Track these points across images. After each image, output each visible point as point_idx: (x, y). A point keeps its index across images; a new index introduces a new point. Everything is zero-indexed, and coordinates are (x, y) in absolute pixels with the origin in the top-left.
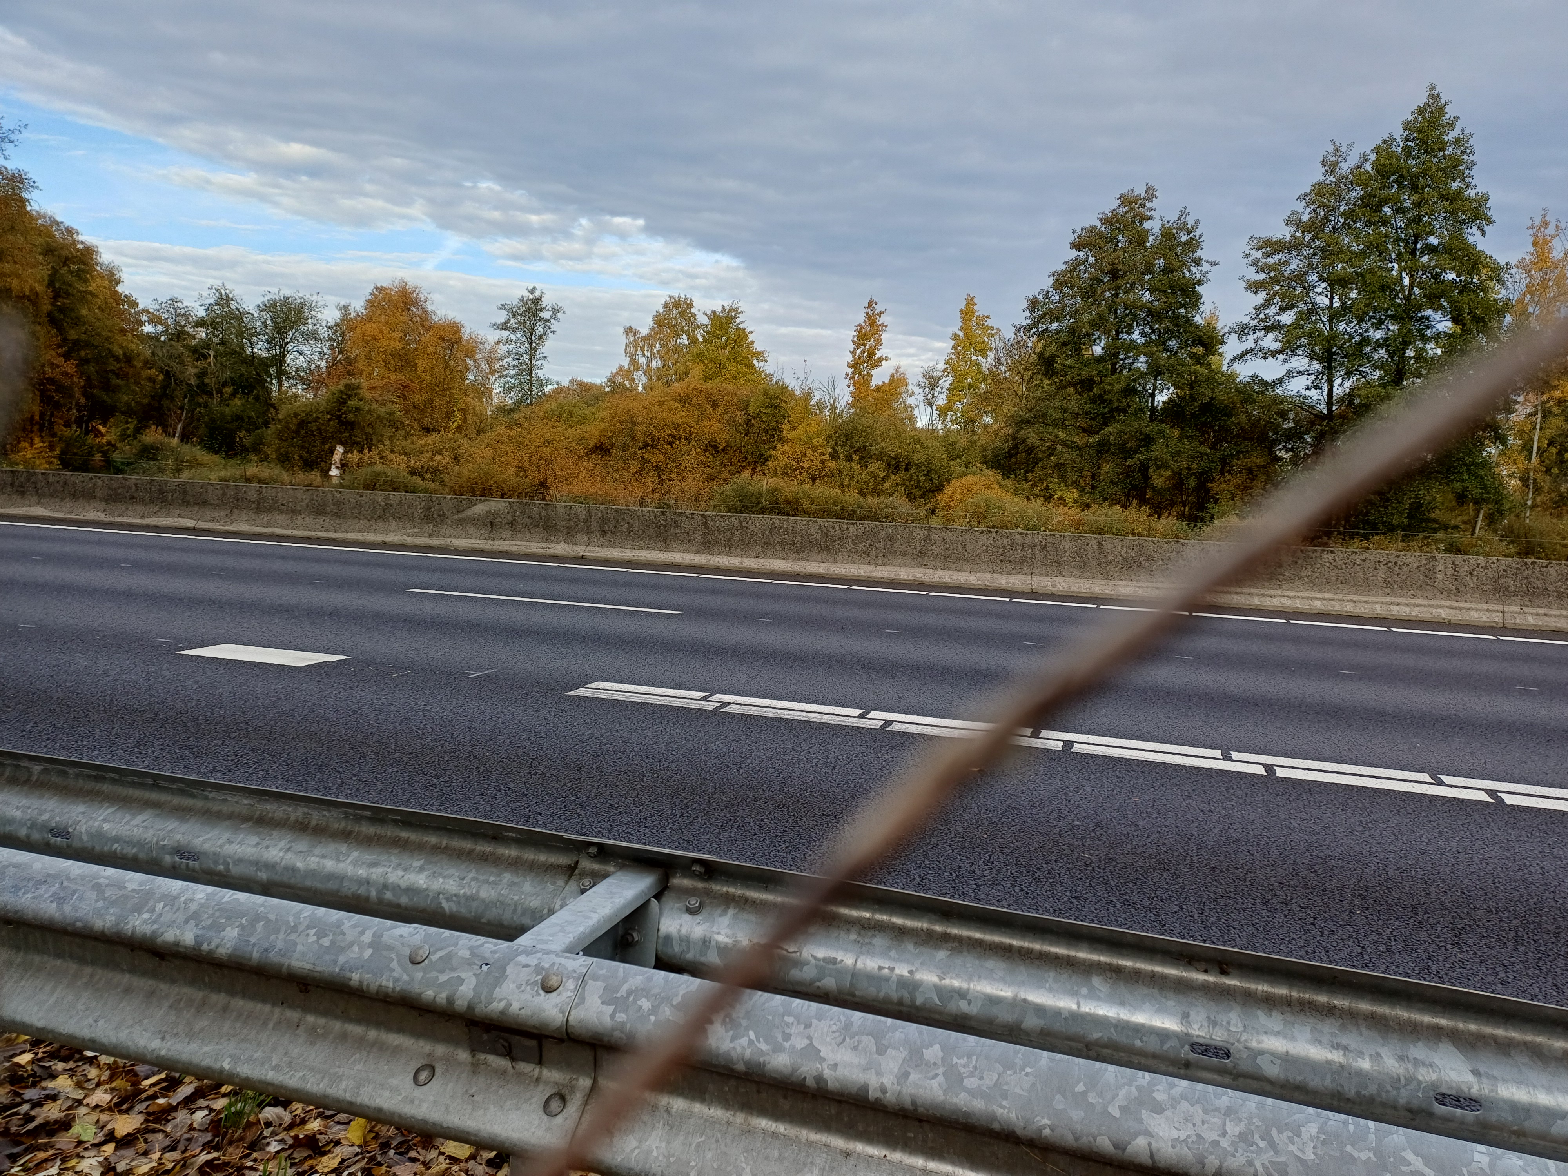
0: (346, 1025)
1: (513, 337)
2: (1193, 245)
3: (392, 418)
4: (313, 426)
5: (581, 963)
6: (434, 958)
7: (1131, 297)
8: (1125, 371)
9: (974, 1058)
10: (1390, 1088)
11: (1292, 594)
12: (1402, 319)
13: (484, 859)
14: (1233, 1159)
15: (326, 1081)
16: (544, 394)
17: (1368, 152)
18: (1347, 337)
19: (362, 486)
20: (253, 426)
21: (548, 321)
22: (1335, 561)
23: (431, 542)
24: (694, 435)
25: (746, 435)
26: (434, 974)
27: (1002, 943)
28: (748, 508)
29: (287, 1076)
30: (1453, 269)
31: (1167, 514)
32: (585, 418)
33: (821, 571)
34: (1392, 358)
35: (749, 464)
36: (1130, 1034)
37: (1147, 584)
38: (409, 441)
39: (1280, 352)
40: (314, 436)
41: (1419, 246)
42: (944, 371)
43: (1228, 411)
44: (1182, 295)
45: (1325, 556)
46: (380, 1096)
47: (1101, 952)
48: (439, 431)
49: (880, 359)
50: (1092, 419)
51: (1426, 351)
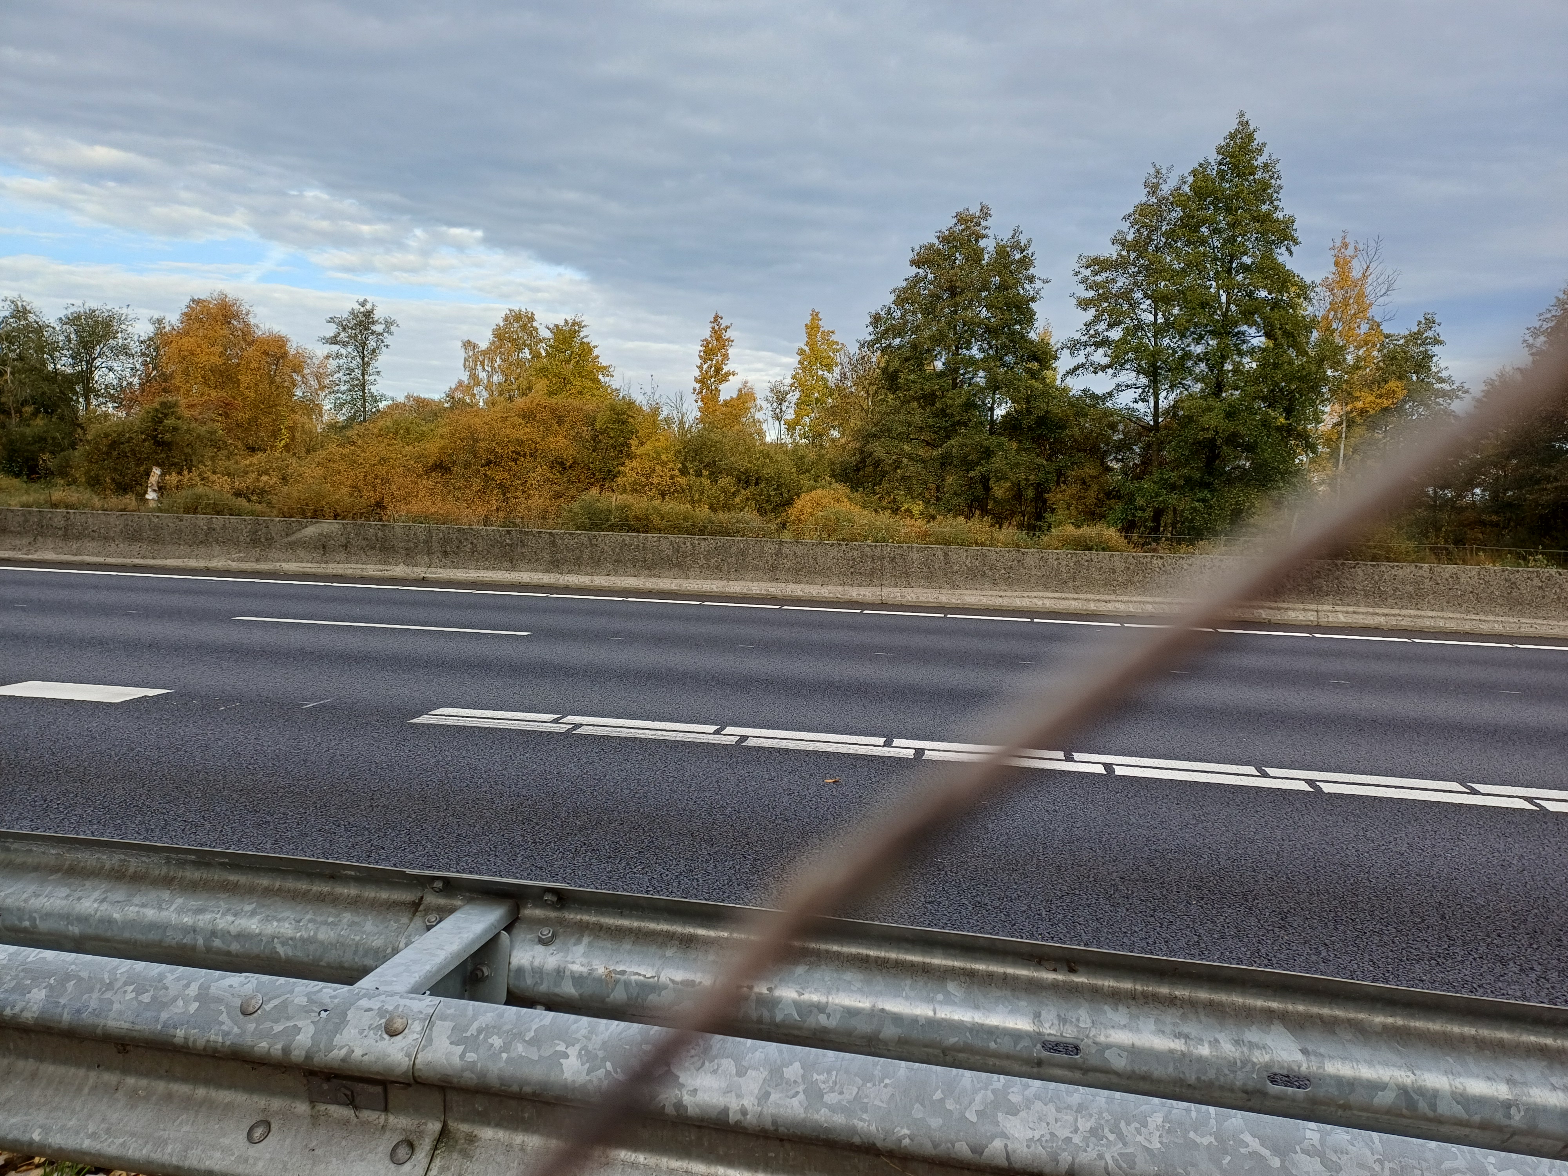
0: (171, 1085)
1: (343, 351)
2: (1026, 263)
3: (213, 437)
4: (126, 448)
5: (427, 1003)
6: (268, 1007)
7: (969, 313)
8: (965, 386)
9: (834, 1073)
10: (1227, 1072)
11: (1126, 598)
12: (1221, 334)
13: (321, 899)
14: (1085, 1154)
15: (149, 1147)
16: (378, 411)
17: (1186, 175)
18: (1170, 351)
19: (182, 510)
20: (57, 448)
21: (381, 334)
22: (1164, 566)
23: (258, 567)
24: (540, 451)
25: (594, 451)
26: (268, 1024)
27: (859, 954)
28: (596, 526)
29: (106, 1144)
30: (1265, 287)
31: (1007, 524)
32: (423, 434)
33: (673, 587)
34: (1212, 371)
35: (598, 481)
36: (985, 1036)
37: (991, 593)
38: (233, 461)
39: (1109, 366)
40: (127, 457)
41: (1234, 265)
42: (792, 385)
43: (1062, 425)
44: (1017, 312)
45: (1155, 562)
46: (211, 1158)
47: (955, 957)
48: (265, 450)
49: (728, 374)
50: (935, 432)
51: (1242, 364)
